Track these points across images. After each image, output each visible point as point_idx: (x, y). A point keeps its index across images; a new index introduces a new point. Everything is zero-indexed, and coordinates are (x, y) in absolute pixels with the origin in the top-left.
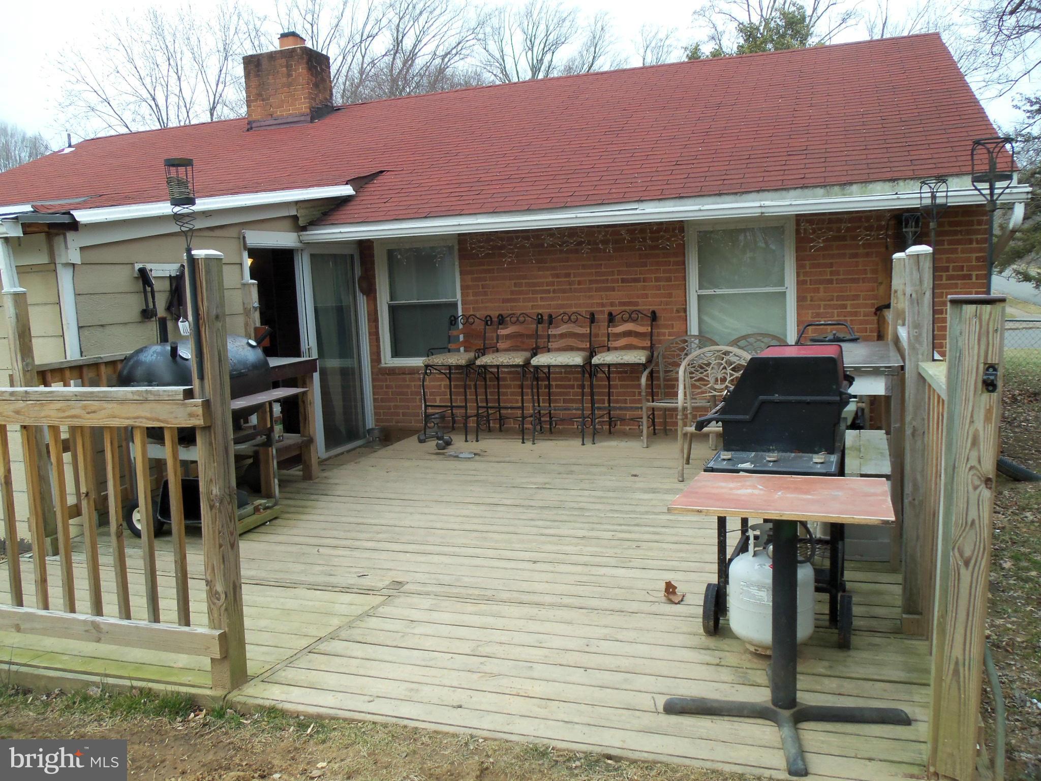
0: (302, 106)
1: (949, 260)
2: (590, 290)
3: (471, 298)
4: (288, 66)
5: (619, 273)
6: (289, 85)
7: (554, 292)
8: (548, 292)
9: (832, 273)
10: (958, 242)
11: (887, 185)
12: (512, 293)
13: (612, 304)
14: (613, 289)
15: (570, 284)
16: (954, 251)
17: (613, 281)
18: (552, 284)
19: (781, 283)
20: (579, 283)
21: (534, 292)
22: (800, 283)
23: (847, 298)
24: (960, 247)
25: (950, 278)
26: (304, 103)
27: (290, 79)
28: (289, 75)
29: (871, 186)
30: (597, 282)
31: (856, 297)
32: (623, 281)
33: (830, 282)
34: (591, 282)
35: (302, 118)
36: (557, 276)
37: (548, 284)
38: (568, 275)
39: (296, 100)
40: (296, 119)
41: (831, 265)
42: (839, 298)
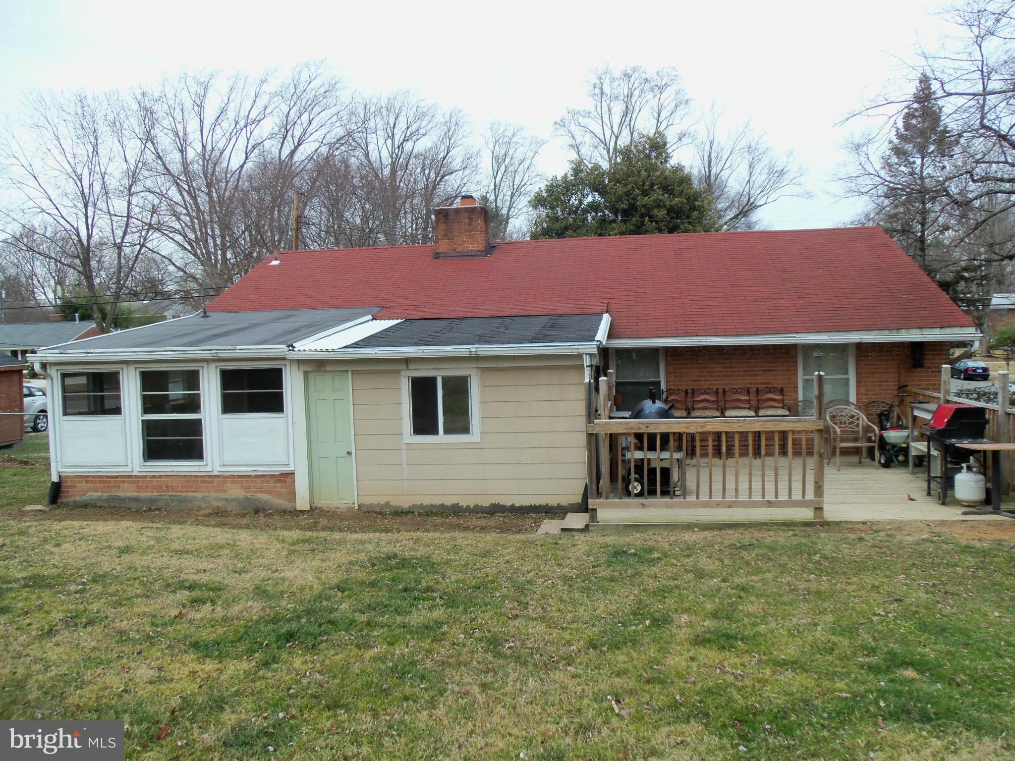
0: (480, 245)
1: (932, 363)
2: (744, 375)
3: (672, 379)
4: (470, 219)
5: (761, 366)
6: (470, 231)
7: (723, 376)
8: (720, 376)
9: (875, 369)
10: (935, 355)
11: (918, 330)
12: (698, 376)
13: (757, 384)
14: (757, 375)
15: (733, 372)
16: (934, 359)
17: (757, 371)
18: (722, 372)
19: (847, 373)
20: (738, 371)
21: (711, 376)
22: (858, 374)
23: (882, 382)
24: (937, 357)
25: (933, 372)
26: (481, 244)
27: (471, 227)
28: (470, 225)
29: (911, 330)
30: (748, 371)
31: (887, 381)
32: (763, 371)
33: (874, 373)
34: (745, 371)
35: (479, 253)
36: (725, 367)
37: (719, 372)
38: (732, 367)
39: (474, 241)
40: (473, 254)
41: (875, 365)
42: (878, 381)
